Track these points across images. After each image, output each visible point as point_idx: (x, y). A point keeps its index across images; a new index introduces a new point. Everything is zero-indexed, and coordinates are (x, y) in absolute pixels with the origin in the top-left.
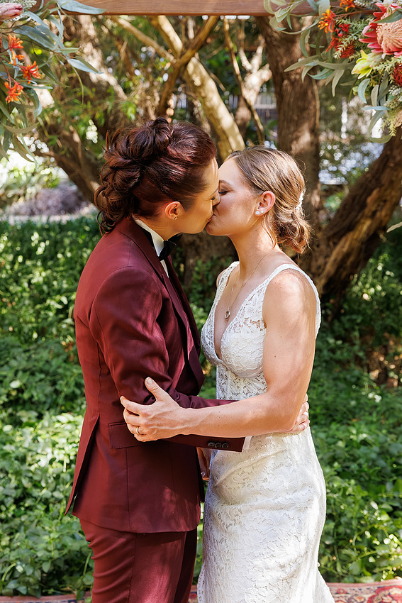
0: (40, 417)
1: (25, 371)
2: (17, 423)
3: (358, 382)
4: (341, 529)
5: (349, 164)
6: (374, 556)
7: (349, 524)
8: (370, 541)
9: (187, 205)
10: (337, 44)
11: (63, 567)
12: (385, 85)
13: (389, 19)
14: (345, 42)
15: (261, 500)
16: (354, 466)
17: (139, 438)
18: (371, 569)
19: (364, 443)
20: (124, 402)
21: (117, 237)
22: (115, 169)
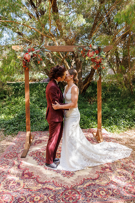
0: (45, 108)
1: (42, 102)
2: (41, 109)
3: (87, 103)
4: (84, 122)
5: (86, 75)
6: (89, 125)
7: (85, 121)
8: (88, 123)
9: (62, 78)
10: (83, 55)
11: (48, 127)
12: (90, 61)
13: (90, 52)
14: (84, 55)
15: (71, 117)
16: (86, 114)
17: (55, 109)
18: (88, 127)
19: (88, 111)
20: (52, 104)
21: (52, 81)
22: (51, 72)
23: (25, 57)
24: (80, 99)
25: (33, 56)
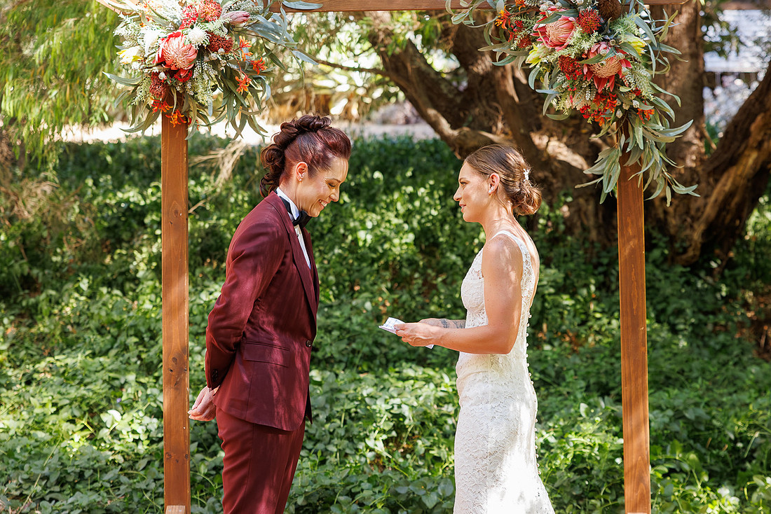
12: (555, 72)
23: (166, 56)
24: (663, 311)
25: (212, 48)
